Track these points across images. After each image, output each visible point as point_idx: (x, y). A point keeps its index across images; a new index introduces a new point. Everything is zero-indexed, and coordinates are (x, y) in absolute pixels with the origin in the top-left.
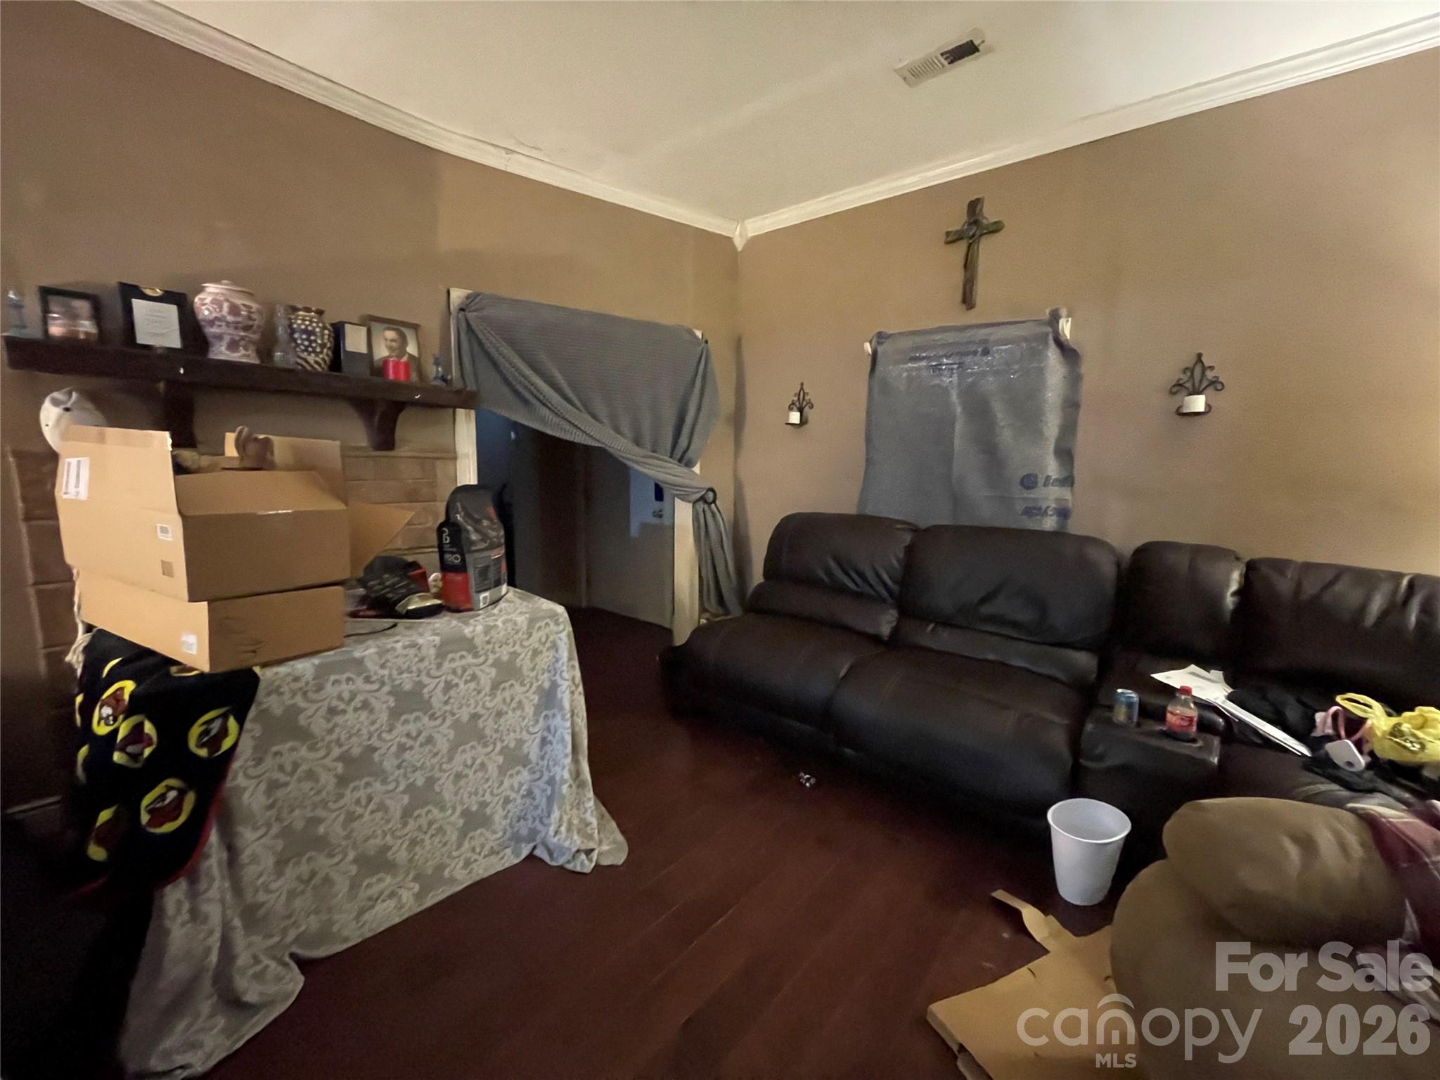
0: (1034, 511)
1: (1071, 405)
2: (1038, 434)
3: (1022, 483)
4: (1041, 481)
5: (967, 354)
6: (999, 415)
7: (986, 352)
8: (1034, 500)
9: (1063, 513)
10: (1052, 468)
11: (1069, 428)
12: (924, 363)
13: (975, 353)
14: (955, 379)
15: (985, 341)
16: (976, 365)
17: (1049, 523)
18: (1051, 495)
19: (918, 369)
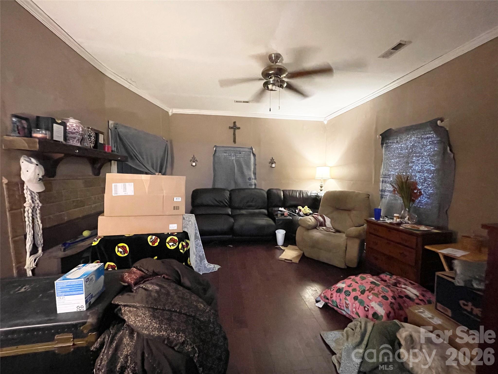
0: (251, 185)
1: (255, 164)
2: (250, 170)
3: (248, 179)
4: (251, 179)
5: (236, 153)
6: (244, 166)
7: (240, 153)
8: (251, 182)
9: (255, 185)
10: (253, 176)
11: (255, 169)
12: (227, 154)
13: (238, 153)
14: (234, 158)
15: (240, 151)
16: (239, 155)
17: (253, 187)
18: (253, 181)
19: (227, 155)
